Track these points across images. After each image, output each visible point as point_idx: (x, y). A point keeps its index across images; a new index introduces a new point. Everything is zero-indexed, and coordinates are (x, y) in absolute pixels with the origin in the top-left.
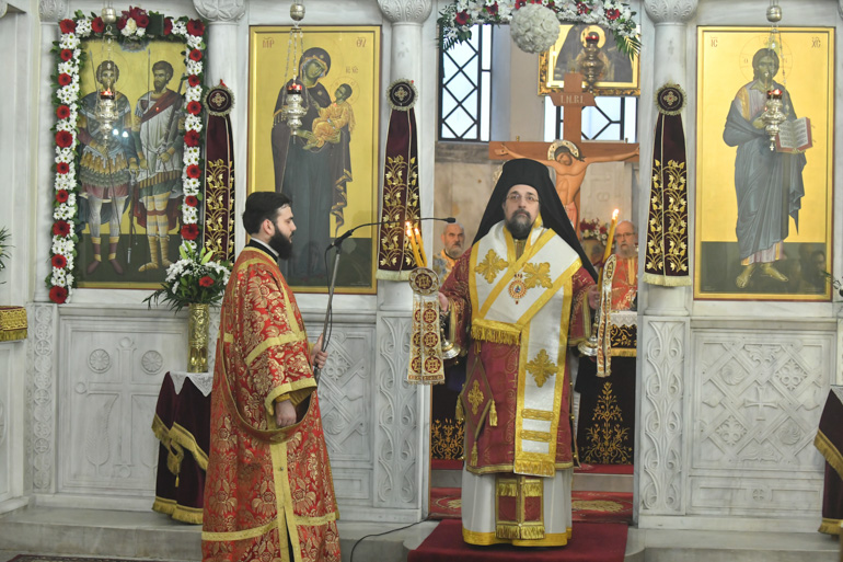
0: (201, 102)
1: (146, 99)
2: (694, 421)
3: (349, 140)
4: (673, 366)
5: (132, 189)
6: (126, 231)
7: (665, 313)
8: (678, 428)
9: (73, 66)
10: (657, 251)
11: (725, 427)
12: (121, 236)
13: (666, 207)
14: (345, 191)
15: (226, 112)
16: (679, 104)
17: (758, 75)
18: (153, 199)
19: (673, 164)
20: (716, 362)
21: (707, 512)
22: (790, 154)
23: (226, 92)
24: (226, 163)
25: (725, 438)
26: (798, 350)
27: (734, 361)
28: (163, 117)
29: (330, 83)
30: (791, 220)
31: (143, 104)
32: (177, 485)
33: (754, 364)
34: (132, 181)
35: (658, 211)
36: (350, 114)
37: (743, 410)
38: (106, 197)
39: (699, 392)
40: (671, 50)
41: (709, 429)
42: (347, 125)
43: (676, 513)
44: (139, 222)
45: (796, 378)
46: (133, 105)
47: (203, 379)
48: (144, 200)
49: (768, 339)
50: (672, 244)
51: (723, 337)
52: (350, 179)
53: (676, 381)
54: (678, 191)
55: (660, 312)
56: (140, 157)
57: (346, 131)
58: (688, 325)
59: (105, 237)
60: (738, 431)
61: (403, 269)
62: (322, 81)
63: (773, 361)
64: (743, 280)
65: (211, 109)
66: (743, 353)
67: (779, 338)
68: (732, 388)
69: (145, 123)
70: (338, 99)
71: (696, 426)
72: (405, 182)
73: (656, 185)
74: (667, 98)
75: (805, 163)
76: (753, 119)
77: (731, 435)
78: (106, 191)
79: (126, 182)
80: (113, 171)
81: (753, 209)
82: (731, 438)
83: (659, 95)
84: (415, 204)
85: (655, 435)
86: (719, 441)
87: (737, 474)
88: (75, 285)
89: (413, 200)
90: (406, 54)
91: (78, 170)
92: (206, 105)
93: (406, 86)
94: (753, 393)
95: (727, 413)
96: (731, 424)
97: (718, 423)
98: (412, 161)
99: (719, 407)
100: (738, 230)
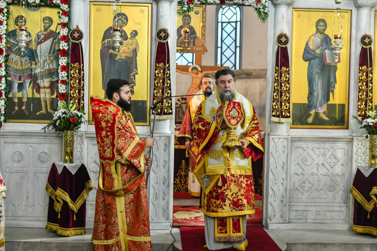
0: (68, 36)
1: (40, 34)
2: (290, 181)
3: (137, 56)
4: (283, 157)
5: (33, 77)
6: (30, 96)
7: (280, 134)
8: (285, 185)
9: (4, 16)
10: (277, 107)
11: (304, 184)
12: (28, 98)
13: (281, 88)
14: (135, 79)
15: (80, 41)
16: (286, 42)
17: (318, 31)
18: (44, 81)
19: (284, 69)
20: (300, 156)
21: (296, 221)
22: (331, 66)
23: (80, 31)
24: (80, 65)
25: (304, 188)
26: (335, 150)
27: (308, 155)
28: (48, 42)
29: (128, 29)
30: (331, 94)
31: (38, 36)
32: (59, 217)
33: (316, 156)
34: (33, 72)
35: (277, 89)
36: (137, 44)
37: (311, 176)
38: (20, 80)
39: (293, 169)
40: (283, 18)
41: (297, 185)
42: (136, 49)
43: (284, 222)
44: (36, 92)
45: (334, 162)
46: (34, 36)
47: (72, 166)
48: (39, 81)
49: (322, 145)
50: (283, 104)
51: (303, 144)
52: (137, 74)
53: (284, 164)
54: (286, 81)
55: (277, 134)
56: (37, 61)
57: (135, 52)
58: (290, 140)
60: (310, 185)
61: (164, 114)
62: (124, 28)
63: (324, 155)
64: (310, 120)
65: (72, 39)
66: (312, 151)
67: (327, 145)
68: (307, 167)
69: (39, 46)
70: (132, 37)
71: (292, 184)
72: (164, 75)
73: (276, 78)
74: (282, 39)
75: (337, 69)
77: (306, 187)
78: (20, 77)
79: (30, 73)
80: (24, 68)
81: (315, 89)
82: (306, 189)
83: (278, 38)
84: (168, 85)
85: (275, 188)
86: (301, 190)
87: (309, 204)
88: (5, 121)
89: (168, 83)
90: (164, 17)
91: (6, 66)
92: (70, 37)
93: (165, 31)
94: (316, 169)
95: (305, 178)
96: (307, 182)
97: (301, 182)
98: (167, 65)
99: (301, 175)
100: (308, 98)
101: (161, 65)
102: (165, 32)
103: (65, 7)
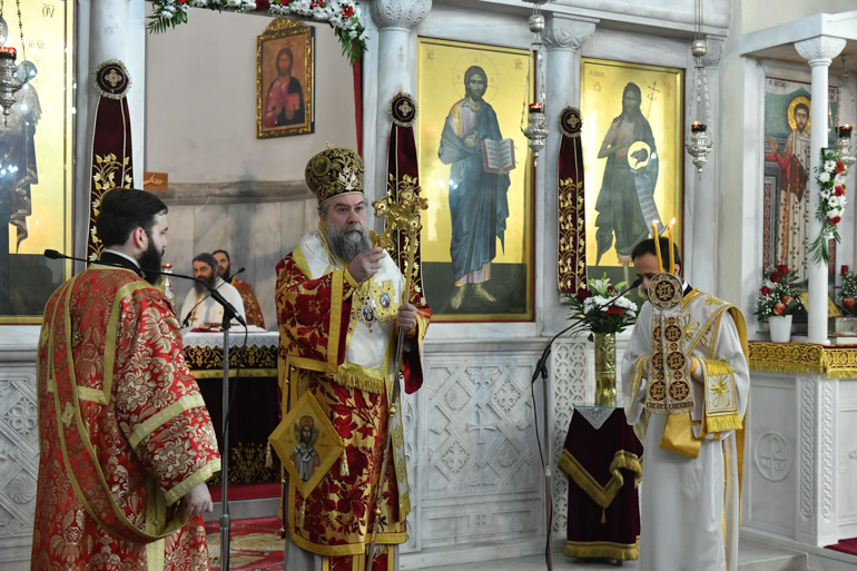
2: (422, 450)
3: (34, 131)
8: (413, 459)
11: (450, 454)
14: (29, 195)
16: (411, 116)
17: (469, 92)
19: (407, 179)
20: (441, 387)
21: (436, 545)
22: (496, 175)
25: (450, 465)
26: (512, 371)
27: (457, 385)
30: (498, 241)
33: (475, 387)
37: (465, 435)
39: (428, 419)
40: (401, 56)
41: (435, 457)
43: (411, 550)
45: (511, 399)
49: (487, 360)
51: (447, 360)
52: (36, 182)
53: (410, 409)
60: (463, 457)
63: (491, 383)
64: (457, 301)
66: (466, 376)
67: (497, 360)
68: (456, 412)
71: (425, 455)
73: (390, 201)
74: (402, 108)
75: (509, 184)
76: (465, 137)
77: (456, 461)
81: (465, 229)
82: (455, 466)
83: (394, 104)
86: (445, 469)
87: (461, 502)
90: (117, 31)
93: (118, 68)
94: (474, 416)
95: (452, 439)
96: (456, 451)
97: (444, 450)
98: (126, 161)
99: (445, 433)
100: (452, 249)
101: (110, 158)
102: (119, 73)
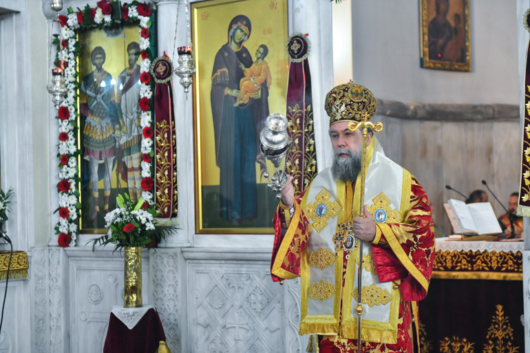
0: (149, 73)
1: (124, 75)
3: (268, 94)
5: (117, 151)
6: (114, 186)
12: (111, 190)
15: (168, 79)
18: (131, 158)
23: (167, 62)
28: (135, 88)
29: (252, 46)
31: (122, 79)
34: (117, 144)
38: (101, 159)
42: (266, 81)
44: (122, 178)
48: (125, 159)
56: (122, 124)
57: (265, 87)
59: (101, 192)
62: (244, 44)
65: (158, 78)
69: (124, 95)
70: (258, 59)
72: (301, 128)
78: (101, 153)
79: (113, 145)
80: (104, 137)
84: (312, 148)
89: (310, 145)
90: (301, 10)
91: (83, 138)
92: (154, 75)
93: (299, 39)
98: (308, 108)
101: (296, 108)
102: (298, 42)
103: (145, 21)
